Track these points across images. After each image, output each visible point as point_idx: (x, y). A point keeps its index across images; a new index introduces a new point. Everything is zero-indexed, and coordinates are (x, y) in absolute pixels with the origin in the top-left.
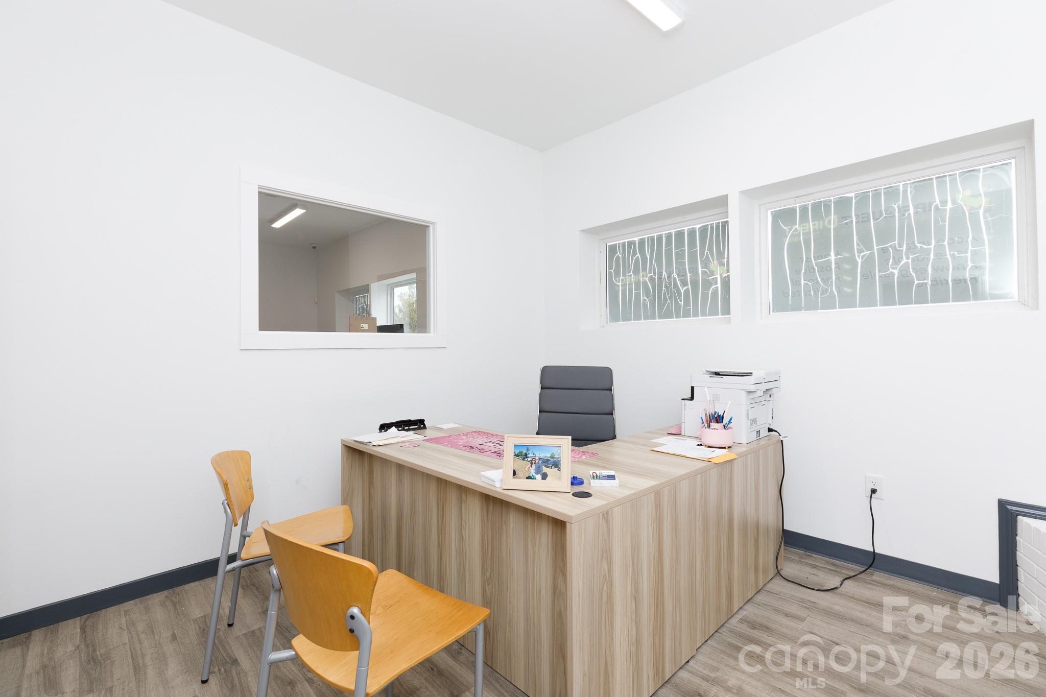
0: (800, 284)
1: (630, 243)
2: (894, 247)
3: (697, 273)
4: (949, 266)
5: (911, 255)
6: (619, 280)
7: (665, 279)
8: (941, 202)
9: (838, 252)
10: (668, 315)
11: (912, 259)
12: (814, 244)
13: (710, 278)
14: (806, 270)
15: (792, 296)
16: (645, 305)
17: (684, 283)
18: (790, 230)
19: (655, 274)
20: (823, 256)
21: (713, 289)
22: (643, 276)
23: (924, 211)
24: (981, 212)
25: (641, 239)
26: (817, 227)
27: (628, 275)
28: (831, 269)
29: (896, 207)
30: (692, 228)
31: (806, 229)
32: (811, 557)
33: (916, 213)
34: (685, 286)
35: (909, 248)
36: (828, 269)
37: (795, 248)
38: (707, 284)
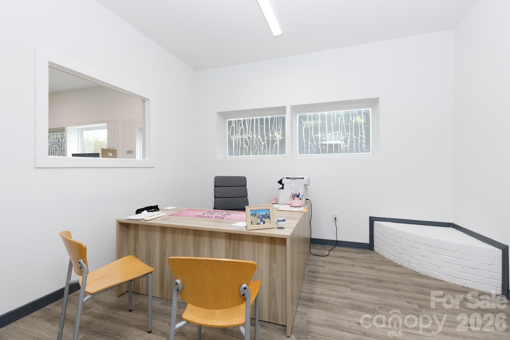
0: (308, 144)
1: (239, 121)
2: (338, 133)
3: (269, 137)
4: (354, 141)
5: (344, 136)
6: (233, 137)
7: (255, 139)
8: (352, 119)
9: (321, 133)
10: (256, 154)
11: (344, 138)
12: (313, 129)
13: (274, 139)
14: (310, 139)
15: (305, 148)
16: (246, 149)
17: (263, 141)
18: (305, 123)
19: (250, 135)
20: (316, 134)
21: (276, 144)
22: (245, 136)
23: (347, 121)
24: (363, 124)
25: (244, 120)
26: (314, 123)
27: (238, 135)
28: (319, 139)
29: (339, 119)
30: (267, 118)
31: (310, 123)
32: (315, 246)
33: (345, 122)
34: (264, 142)
35: (343, 134)
36: (318, 139)
37: (307, 129)
38: (273, 142)
